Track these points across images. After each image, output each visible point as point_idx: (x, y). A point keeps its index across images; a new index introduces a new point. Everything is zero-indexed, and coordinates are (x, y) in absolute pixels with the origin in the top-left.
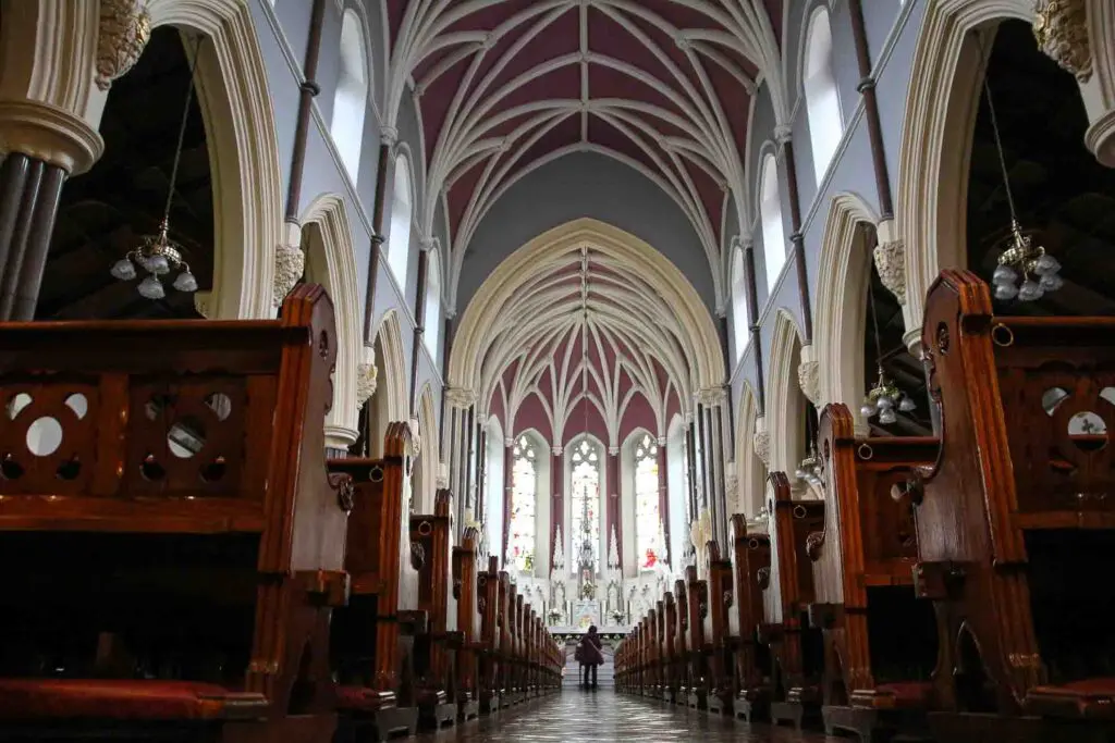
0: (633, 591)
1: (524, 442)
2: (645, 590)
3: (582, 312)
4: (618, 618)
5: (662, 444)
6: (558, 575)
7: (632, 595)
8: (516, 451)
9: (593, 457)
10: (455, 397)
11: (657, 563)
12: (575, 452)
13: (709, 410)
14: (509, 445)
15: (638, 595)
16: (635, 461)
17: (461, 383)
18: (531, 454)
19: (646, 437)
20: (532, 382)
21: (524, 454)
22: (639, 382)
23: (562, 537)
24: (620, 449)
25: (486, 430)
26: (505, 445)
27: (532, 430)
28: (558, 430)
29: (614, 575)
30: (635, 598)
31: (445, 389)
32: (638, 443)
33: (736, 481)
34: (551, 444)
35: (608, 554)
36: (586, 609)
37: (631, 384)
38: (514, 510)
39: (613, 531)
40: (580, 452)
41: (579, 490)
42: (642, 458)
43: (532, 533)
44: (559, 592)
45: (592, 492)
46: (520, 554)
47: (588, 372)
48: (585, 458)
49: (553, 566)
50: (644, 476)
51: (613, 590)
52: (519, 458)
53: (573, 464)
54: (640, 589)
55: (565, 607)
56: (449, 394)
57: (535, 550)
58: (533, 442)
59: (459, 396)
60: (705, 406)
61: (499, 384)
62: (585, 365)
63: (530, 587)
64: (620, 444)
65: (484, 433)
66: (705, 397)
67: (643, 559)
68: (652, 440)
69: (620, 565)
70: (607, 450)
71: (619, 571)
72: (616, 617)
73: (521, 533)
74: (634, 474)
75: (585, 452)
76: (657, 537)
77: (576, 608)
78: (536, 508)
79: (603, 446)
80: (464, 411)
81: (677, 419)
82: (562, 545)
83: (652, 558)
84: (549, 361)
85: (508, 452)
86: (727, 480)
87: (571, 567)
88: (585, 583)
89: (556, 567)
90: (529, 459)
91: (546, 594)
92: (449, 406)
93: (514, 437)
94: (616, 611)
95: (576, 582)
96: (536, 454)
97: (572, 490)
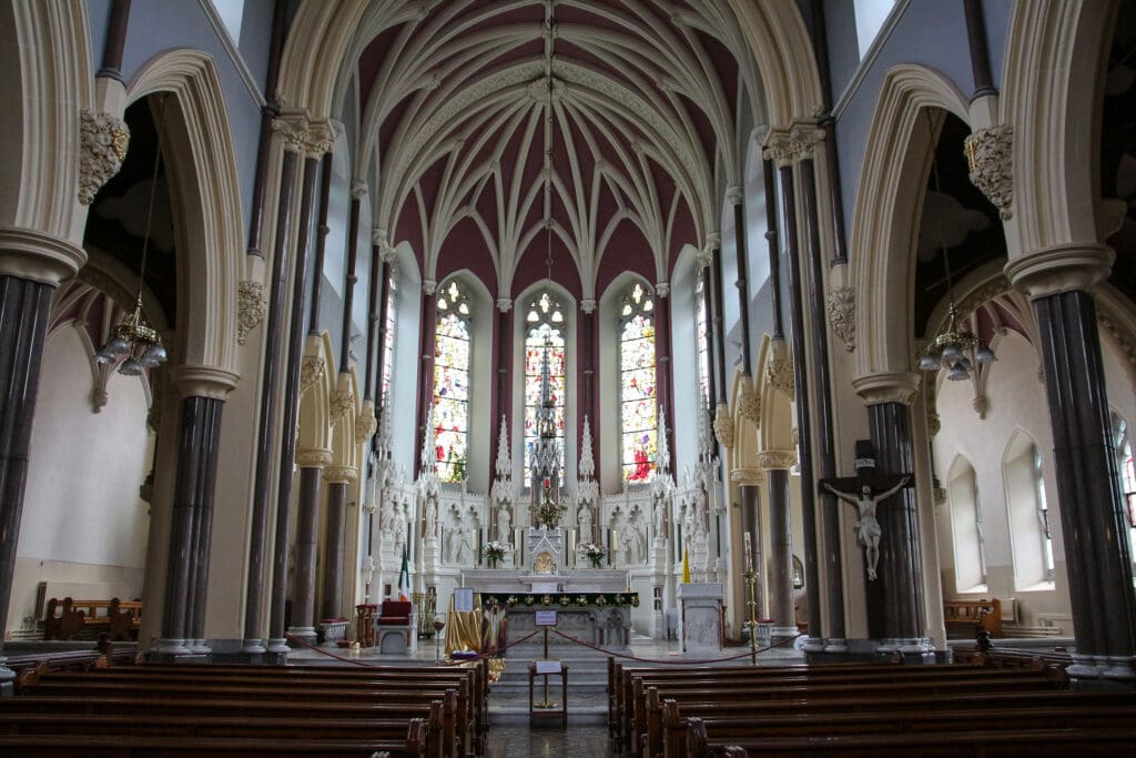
0: (617, 513)
1: (454, 291)
2: (635, 512)
3: (543, 82)
4: (595, 558)
5: (662, 293)
6: (503, 490)
7: (613, 521)
8: (442, 304)
9: (557, 317)
10: (290, 130)
11: (652, 473)
12: (531, 309)
13: (787, 171)
14: (430, 291)
15: (623, 521)
16: (620, 323)
17: (304, 104)
18: (464, 309)
19: (638, 287)
20: (466, 201)
21: (453, 308)
22: (628, 204)
23: (509, 432)
24: (597, 304)
25: (389, 260)
26: (423, 292)
27: (466, 273)
28: (506, 273)
29: (586, 491)
30: (617, 525)
31: (270, 113)
32: (624, 295)
33: (851, 300)
34: (495, 296)
35: (579, 458)
36: (545, 544)
37: (617, 208)
38: (436, 392)
39: (587, 425)
40: (539, 309)
41: (535, 362)
42: (630, 318)
43: (463, 427)
44: (504, 514)
45: (555, 366)
46: (446, 459)
47: (552, 184)
48: (545, 318)
49: (494, 475)
50: (635, 344)
51: (585, 513)
52: (446, 314)
53: (528, 327)
54: (626, 512)
55: (511, 538)
56: (277, 124)
57: (468, 452)
58: (467, 294)
59: (298, 128)
60: (780, 163)
61: (412, 192)
62: (548, 177)
63: (459, 507)
64: (597, 298)
65: (386, 265)
66: (782, 145)
67: (631, 468)
68: (645, 290)
69: (596, 476)
70: (579, 305)
71: (595, 483)
72: (592, 555)
73: (447, 425)
74: (619, 342)
75: (545, 310)
76: (652, 435)
77: (528, 542)
78: (470, 390)
79: (573, 300)
80: (310, 162)
81: (688, 254)
82: (510, 445)
83: (643, 464)
84: (492, 168)
85: (428, 303)
86: (830, 299)
87: (523, 479)
88: (543, 501)
89: (499, 478)
90: (461, 317)
91: (484, 519)
92: (278, 148)
93: (438, 280)
94: (592, 547)
95: (528, 500)
96: (471, 309)
97: (525, 364)
